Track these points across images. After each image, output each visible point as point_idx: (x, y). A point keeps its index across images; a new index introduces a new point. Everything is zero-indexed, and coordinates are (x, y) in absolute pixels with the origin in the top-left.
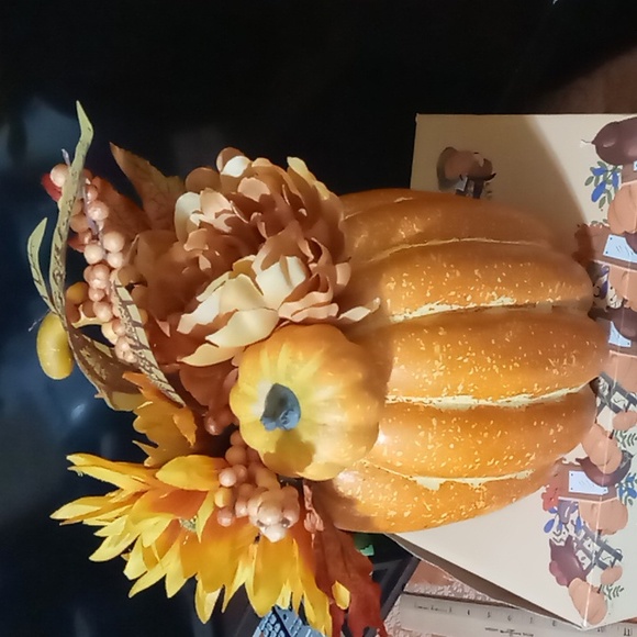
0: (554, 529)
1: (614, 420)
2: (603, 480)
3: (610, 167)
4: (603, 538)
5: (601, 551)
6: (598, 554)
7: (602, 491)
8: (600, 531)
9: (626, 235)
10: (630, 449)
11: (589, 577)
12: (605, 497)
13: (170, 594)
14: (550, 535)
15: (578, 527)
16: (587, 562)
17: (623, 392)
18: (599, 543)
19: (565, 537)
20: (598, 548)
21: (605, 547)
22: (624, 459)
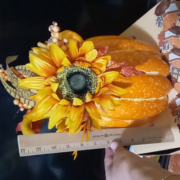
9: (169, 30)
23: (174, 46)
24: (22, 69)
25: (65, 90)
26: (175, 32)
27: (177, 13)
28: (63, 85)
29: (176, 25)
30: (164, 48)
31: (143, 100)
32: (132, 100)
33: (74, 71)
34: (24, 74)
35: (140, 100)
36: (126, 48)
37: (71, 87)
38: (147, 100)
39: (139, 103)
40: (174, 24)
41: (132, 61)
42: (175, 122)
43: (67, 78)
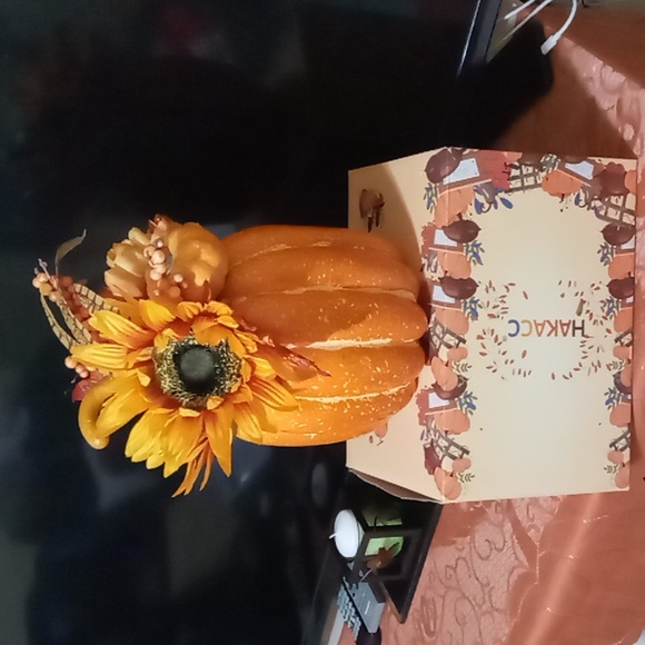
0: (425, 437)
1: (448, 353)
2: (444, 395)
3: (433, 185)
4: (450, 437)
5: (450, 445)
6: (447, 448)
7: (446, 403)
8: (446, 432)
9: (443, 228)
10: (464, 374)
11: (443, 464)
12: (447, 408)
13: (166, 475)
14: (424, 442)
15: (435, 431)
16: (441, 455)
17: (453, 334)
18: (447, 440)
19: (429, 441)
20: (447, 444)
21: (452, 443)
22: (460, 381)
23: (446, 272)
24: (86, 296)
25: (168, 380)
26: (458, 237)
27: (473, 185)
28: (165, 368)
29: (464, 218)
30: (429, 266)
31: (344, 399)
32: (318, 399)
33: (191, 343)
34: (90, 310)
35: (337, 399)
36: (324, 282)
37: (181, 376)
38: (354, 398)
39: (334, 405)
40: (460, 215)
41: (326, 320)
42: (422, 438)
43: (174, 356)
